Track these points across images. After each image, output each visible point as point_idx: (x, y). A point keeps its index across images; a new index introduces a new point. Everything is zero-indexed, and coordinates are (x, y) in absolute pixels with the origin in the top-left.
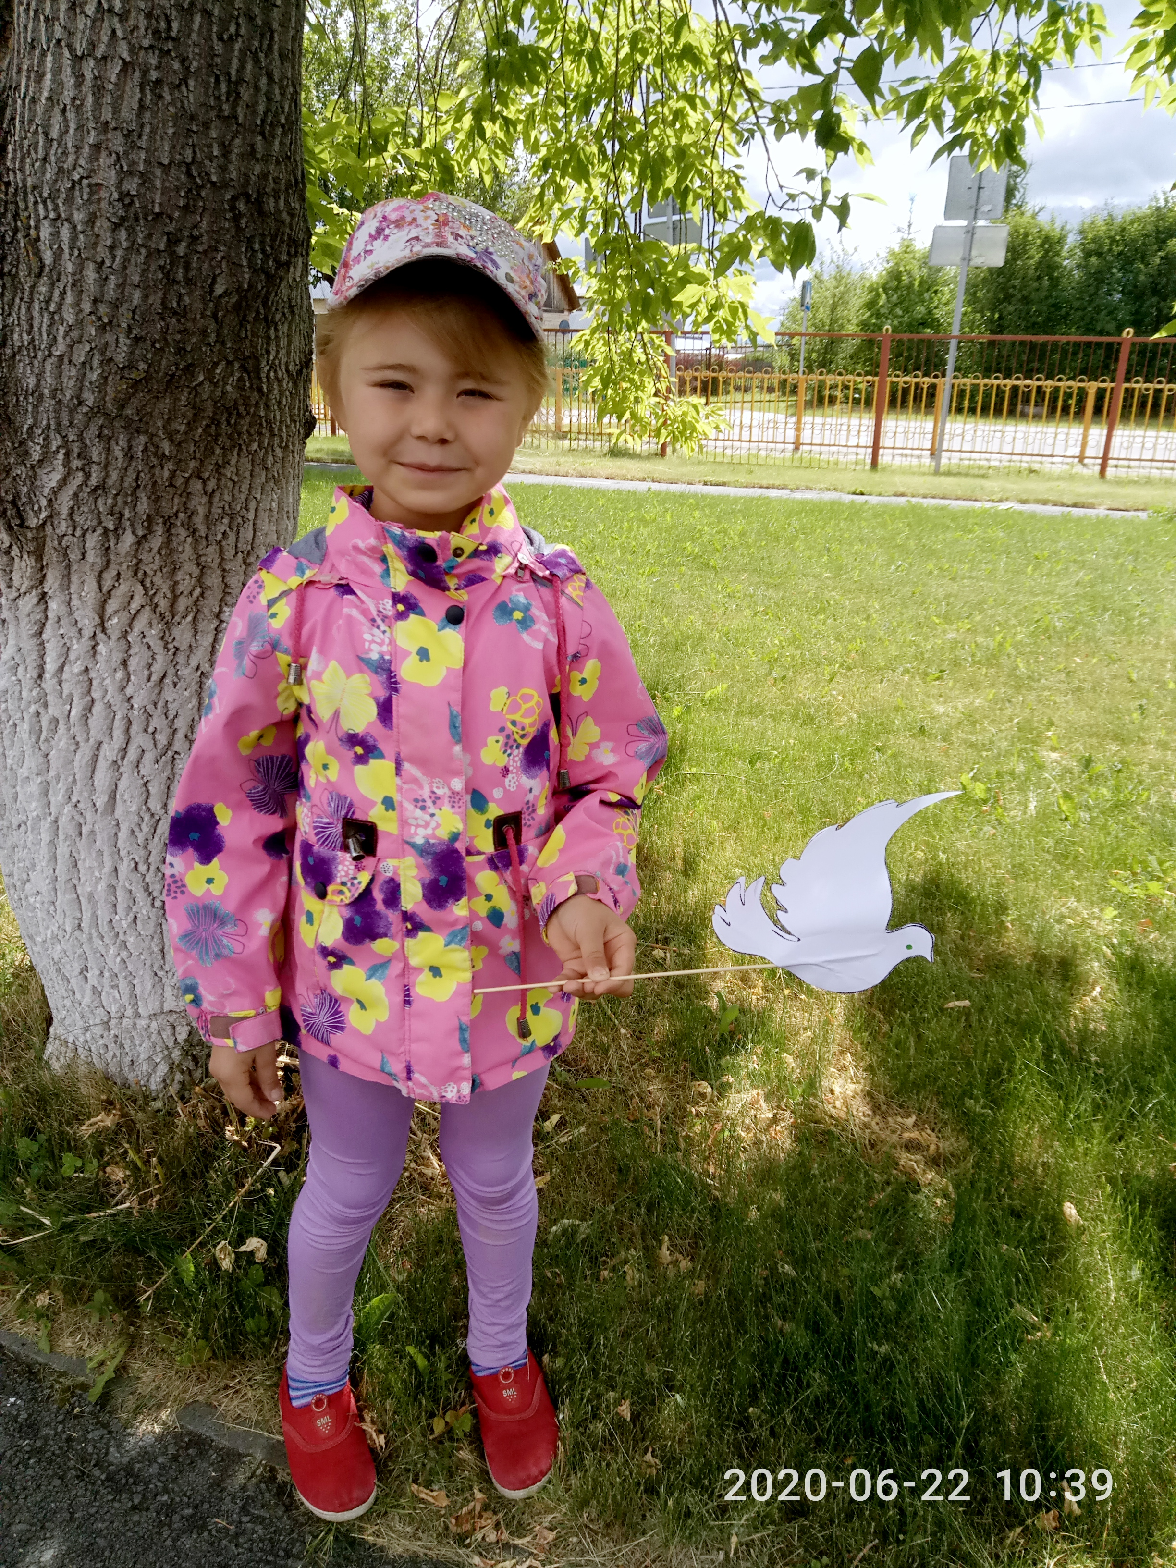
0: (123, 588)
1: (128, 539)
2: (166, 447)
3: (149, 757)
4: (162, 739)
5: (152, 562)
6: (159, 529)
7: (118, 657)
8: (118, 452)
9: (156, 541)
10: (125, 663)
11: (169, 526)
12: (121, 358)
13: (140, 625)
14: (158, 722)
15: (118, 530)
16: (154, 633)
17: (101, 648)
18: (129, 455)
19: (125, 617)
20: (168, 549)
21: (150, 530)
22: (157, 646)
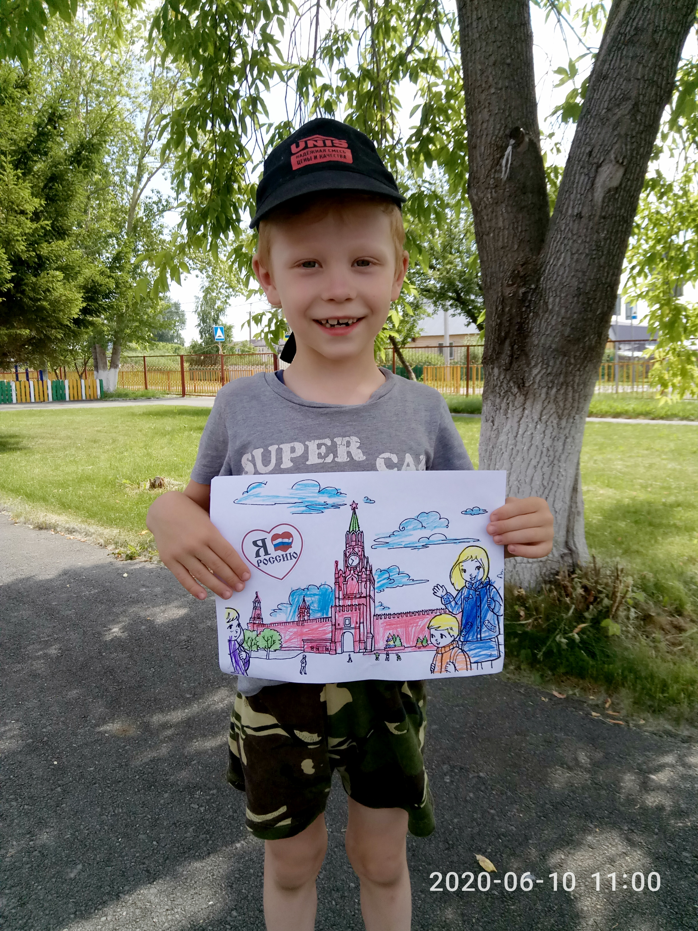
0: (549, 406)
1: (554, 390)
2: (572, 361)
3: (546, 465)
4: (551, 459)
5: (560, 397)
6: (564, 387)
7: (543, 429)
8: (558, 362)
9: (562, 391)
10: (544, 432)
11: (567, 386)
12: (566, 334)
13: (551, 419)
14: (551, 453)
15: (552, 388)
16: (555, 422)
17: (538, 426)
18: (561, 363)
19: (548, 416)
20: (566, 394)
21: (561, 388)
22: (555, 426)
